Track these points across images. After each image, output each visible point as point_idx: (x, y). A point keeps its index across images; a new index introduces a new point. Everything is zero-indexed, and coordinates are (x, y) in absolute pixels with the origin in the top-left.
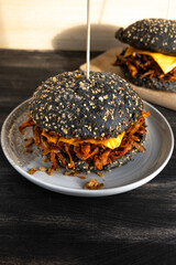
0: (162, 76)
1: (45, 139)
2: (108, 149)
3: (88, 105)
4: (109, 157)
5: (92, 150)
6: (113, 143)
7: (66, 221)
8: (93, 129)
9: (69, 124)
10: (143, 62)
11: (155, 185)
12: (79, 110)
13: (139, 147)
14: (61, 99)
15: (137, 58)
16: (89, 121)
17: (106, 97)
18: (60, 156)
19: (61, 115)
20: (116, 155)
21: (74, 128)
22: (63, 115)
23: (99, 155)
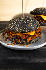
0: (44, 21)
3: (24, 22)
4: (31, 38)
5: (26, 36)
6: (32, 34)
8: (26, 29)
9: (18, 28)
10: (38, 18)
12: (21, 23)
13: (40, 36)
14: (16, 21)
17: (29, 20)
18: (16, 39)
20: (33, 38)
21: (20, 29)
22: (16, 25)
23: (28, 37)
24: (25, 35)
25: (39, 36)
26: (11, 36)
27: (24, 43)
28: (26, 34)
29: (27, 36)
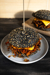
0: (45, 27)
1: (13, 48)
2: (30, 50)
3: (24, 38)
4: (30, 52)
7: (19, 71)
8: (26, 45)
9: (19, 44)
10: (40, 23)
11: (43, 59)
12: (22, 40)
14: (17, 37)
15: (38, 22)
16: (25, 43)
17: (29, 36)
18: (17, 52)
19: (17, 41)
23: (28, 52)
24: (25, 49)
26: (12, 49)
27: (24, 56)
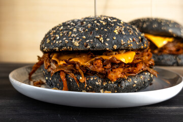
3: (98, 22)
8: (105, 40)
12: (89, 25)
13: (151, 70)
20: (130, 73)
21: (86, 39)
22: (75, 30)
24: (103, 60)
25: (147, 71)
26: (54, 65)
27: (98, 86)
28: (105, 57)
29: (109, 66)
